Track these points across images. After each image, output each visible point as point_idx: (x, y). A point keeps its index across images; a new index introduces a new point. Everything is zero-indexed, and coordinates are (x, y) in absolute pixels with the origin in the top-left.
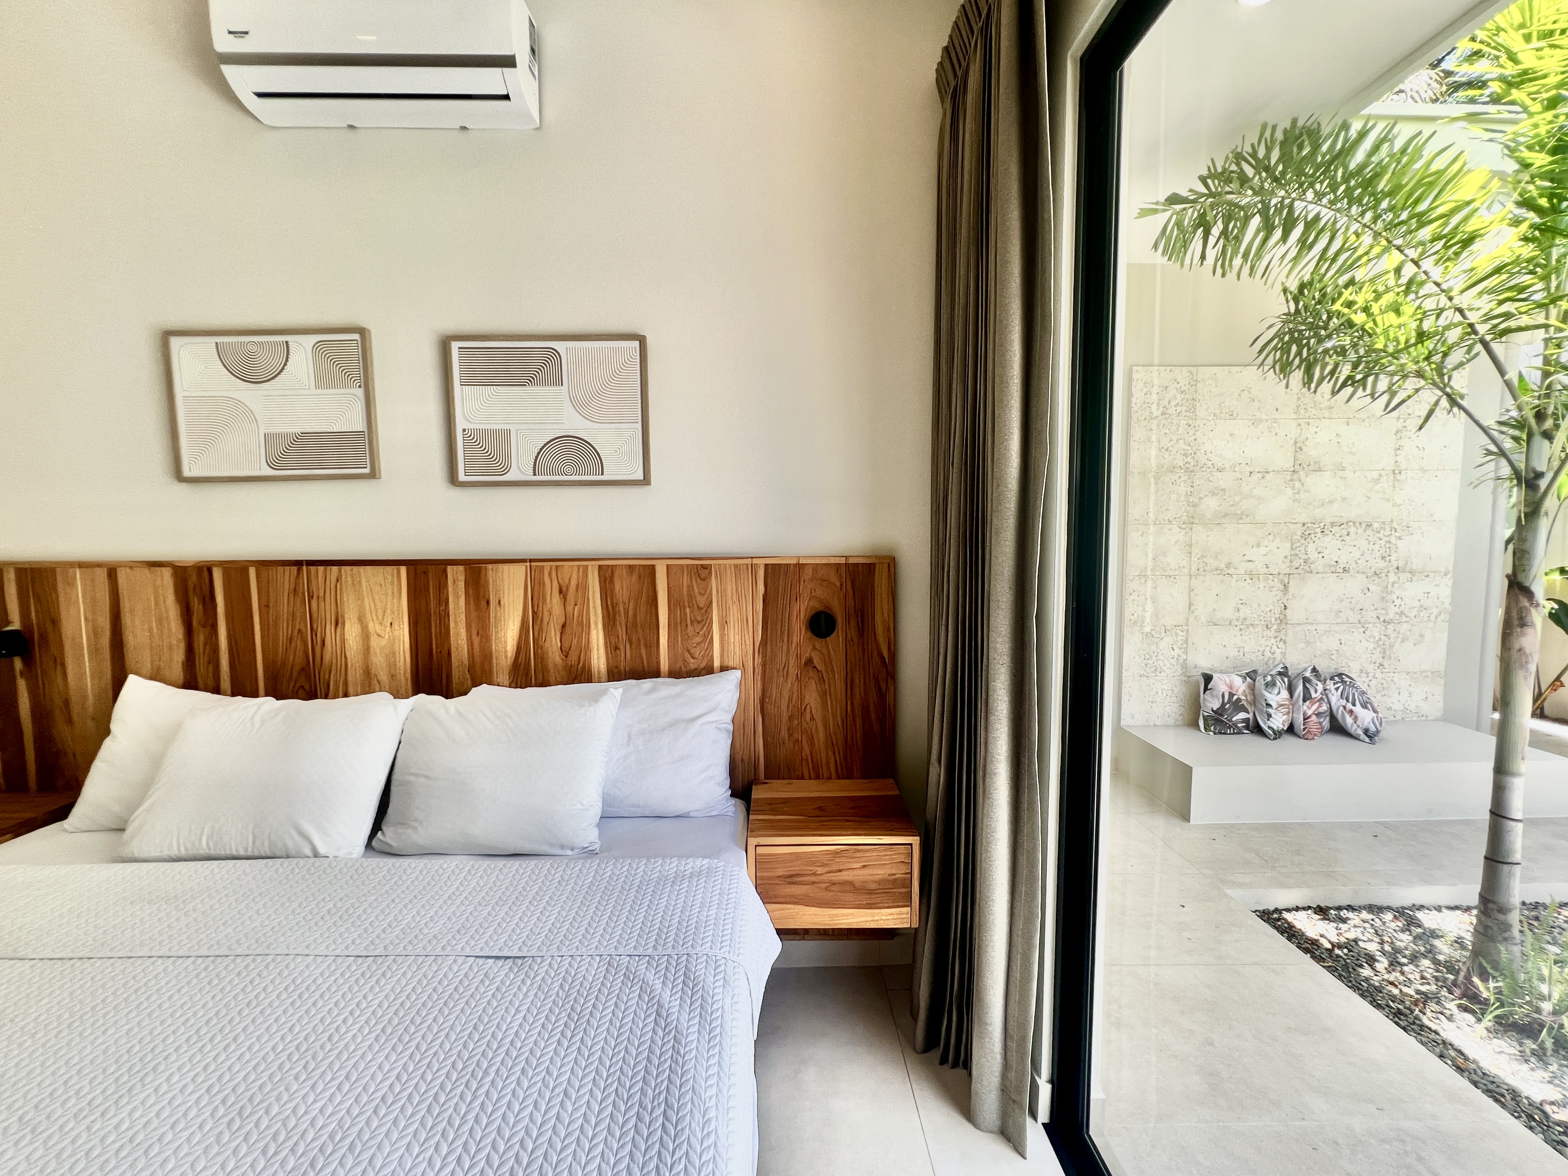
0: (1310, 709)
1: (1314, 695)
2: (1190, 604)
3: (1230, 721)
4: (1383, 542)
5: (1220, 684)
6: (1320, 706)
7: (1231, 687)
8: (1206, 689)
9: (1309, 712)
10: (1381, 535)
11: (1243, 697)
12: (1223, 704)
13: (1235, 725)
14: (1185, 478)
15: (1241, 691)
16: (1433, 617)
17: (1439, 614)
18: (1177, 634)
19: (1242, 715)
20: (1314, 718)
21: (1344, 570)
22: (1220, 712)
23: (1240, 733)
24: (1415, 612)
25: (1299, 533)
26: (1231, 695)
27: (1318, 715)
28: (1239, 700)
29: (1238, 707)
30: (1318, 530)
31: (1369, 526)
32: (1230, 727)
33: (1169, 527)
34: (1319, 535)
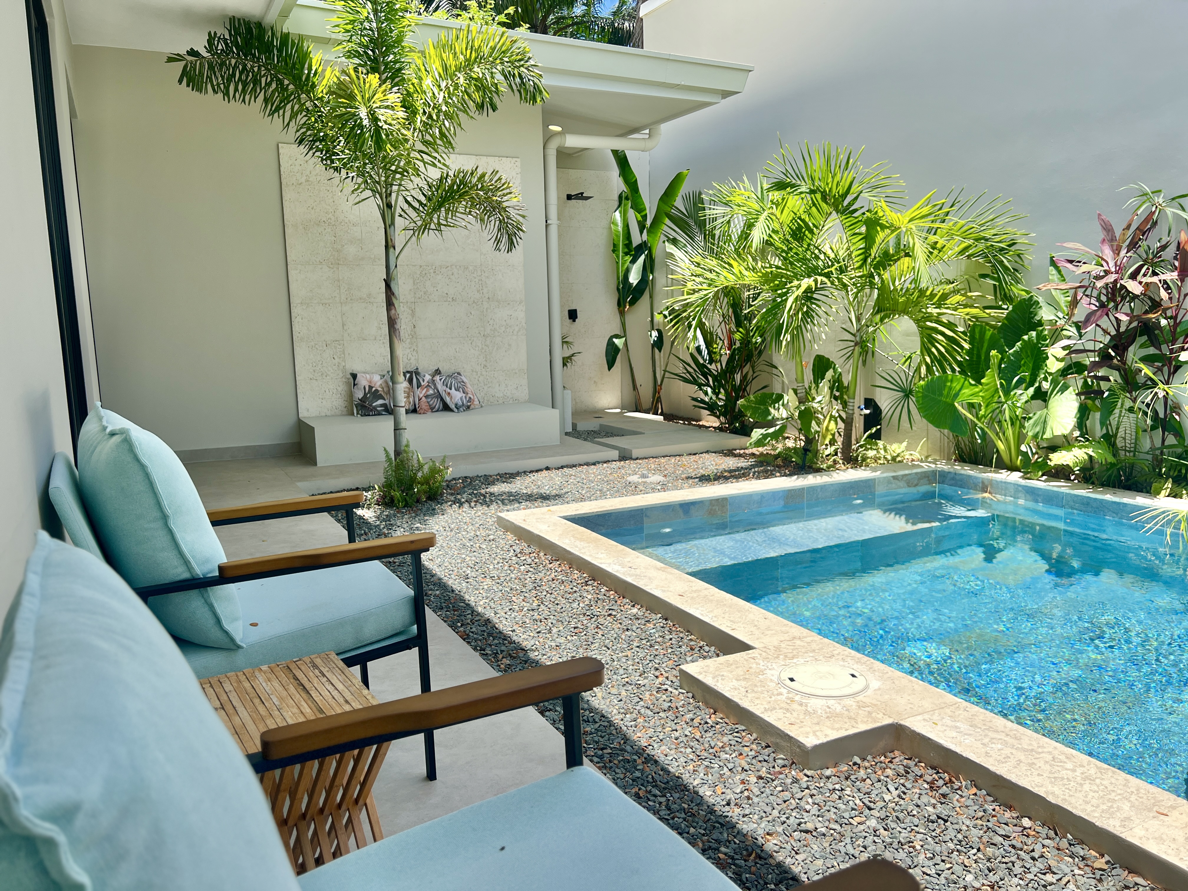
0: (421, 393)
1: (423, 384)
2: (343, 325)
3: (371, 405)
4: (477, 280)
5: (363, 381)
6: (427, 391)
7: (370, 382)
8: (354, 385)
9: (421, 396)
10: (475, 275)
11: (379, 389)
12: (365, 394)
13: (375, 408)
14: (329, 230)
15: (378, 384)
16: (515, 333)
17: (519, 331)
18: (335, 347)
19: (380, 402)
20: (424, 399)
21: (453, 300)
22: (363, 400)
23: (379, 414)
24: (503, 329)
25: (419, 273)
26: (371, 387)
27: (427, 397)
28: (377, 391)
29: (376, 395)
30: (432, 271)
31: (466, 268)
32: (371, 411)
33: (320, 266)
34: (432, 274)
